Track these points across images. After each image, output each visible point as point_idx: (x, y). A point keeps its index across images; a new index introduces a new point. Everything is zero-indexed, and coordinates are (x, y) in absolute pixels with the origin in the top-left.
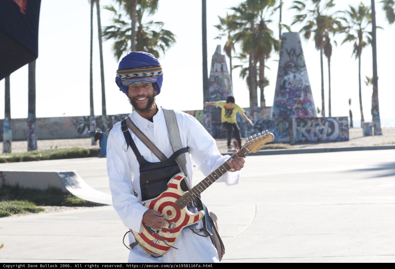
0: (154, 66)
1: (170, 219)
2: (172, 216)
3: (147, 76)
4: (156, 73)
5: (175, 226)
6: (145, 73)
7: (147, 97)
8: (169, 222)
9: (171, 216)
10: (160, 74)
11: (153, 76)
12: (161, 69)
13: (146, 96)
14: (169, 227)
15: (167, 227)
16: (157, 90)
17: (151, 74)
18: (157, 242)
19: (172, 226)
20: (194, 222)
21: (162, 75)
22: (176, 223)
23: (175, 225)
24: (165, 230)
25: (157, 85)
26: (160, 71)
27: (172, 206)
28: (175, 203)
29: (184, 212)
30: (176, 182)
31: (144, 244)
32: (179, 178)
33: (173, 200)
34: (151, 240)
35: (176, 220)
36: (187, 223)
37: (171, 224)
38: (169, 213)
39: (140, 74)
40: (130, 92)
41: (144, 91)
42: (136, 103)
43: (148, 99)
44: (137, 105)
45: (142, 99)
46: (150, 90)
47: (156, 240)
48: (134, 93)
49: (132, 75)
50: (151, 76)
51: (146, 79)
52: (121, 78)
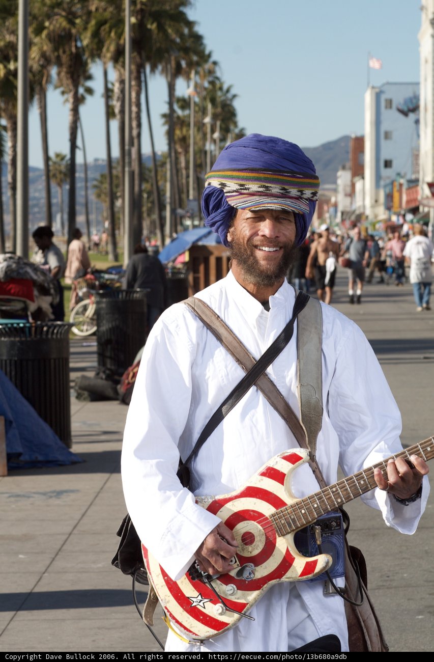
0: (306, 175)
1: (246, 555)
2: (253, 549)
3: (291, 194)
4: (307, 193)
5: (252, 576)
6: (286, 187)
7: (281, 248)
8: (243, 560)
9: (250, 548)
10: (315, 198)
13: (280, 244)
14: (240, 573)
15: (233, 573)
17: (299, 194)
18: (201, 604)
19: (246, 574)
20: (302, 575)
22: (258, 568)
23: (253, 572)
24: (225, 578)
26: (317, 190)
27: (259, 523)
28: (267, 519)
29: (284, 544)
30: (284, 467)
31: (168, 602)
32: (293, 459)
33: (267, 509)
34: (187, 595)
35: (258, 560)
36: (284, 574)
37: (246, 566)
38: (248, 538)
39: (276, 189)
40: (242, 227)
41: (279, 232)
42: (255, 258)
43: (283, 250)
44: (256, 261)
45: (272, 249)
46: (289, 232)
47: (200, 598)
48: (254, 231)
49: (254, 187)
50: (298, 198)
51: (288, 202)
52: (225, 191)
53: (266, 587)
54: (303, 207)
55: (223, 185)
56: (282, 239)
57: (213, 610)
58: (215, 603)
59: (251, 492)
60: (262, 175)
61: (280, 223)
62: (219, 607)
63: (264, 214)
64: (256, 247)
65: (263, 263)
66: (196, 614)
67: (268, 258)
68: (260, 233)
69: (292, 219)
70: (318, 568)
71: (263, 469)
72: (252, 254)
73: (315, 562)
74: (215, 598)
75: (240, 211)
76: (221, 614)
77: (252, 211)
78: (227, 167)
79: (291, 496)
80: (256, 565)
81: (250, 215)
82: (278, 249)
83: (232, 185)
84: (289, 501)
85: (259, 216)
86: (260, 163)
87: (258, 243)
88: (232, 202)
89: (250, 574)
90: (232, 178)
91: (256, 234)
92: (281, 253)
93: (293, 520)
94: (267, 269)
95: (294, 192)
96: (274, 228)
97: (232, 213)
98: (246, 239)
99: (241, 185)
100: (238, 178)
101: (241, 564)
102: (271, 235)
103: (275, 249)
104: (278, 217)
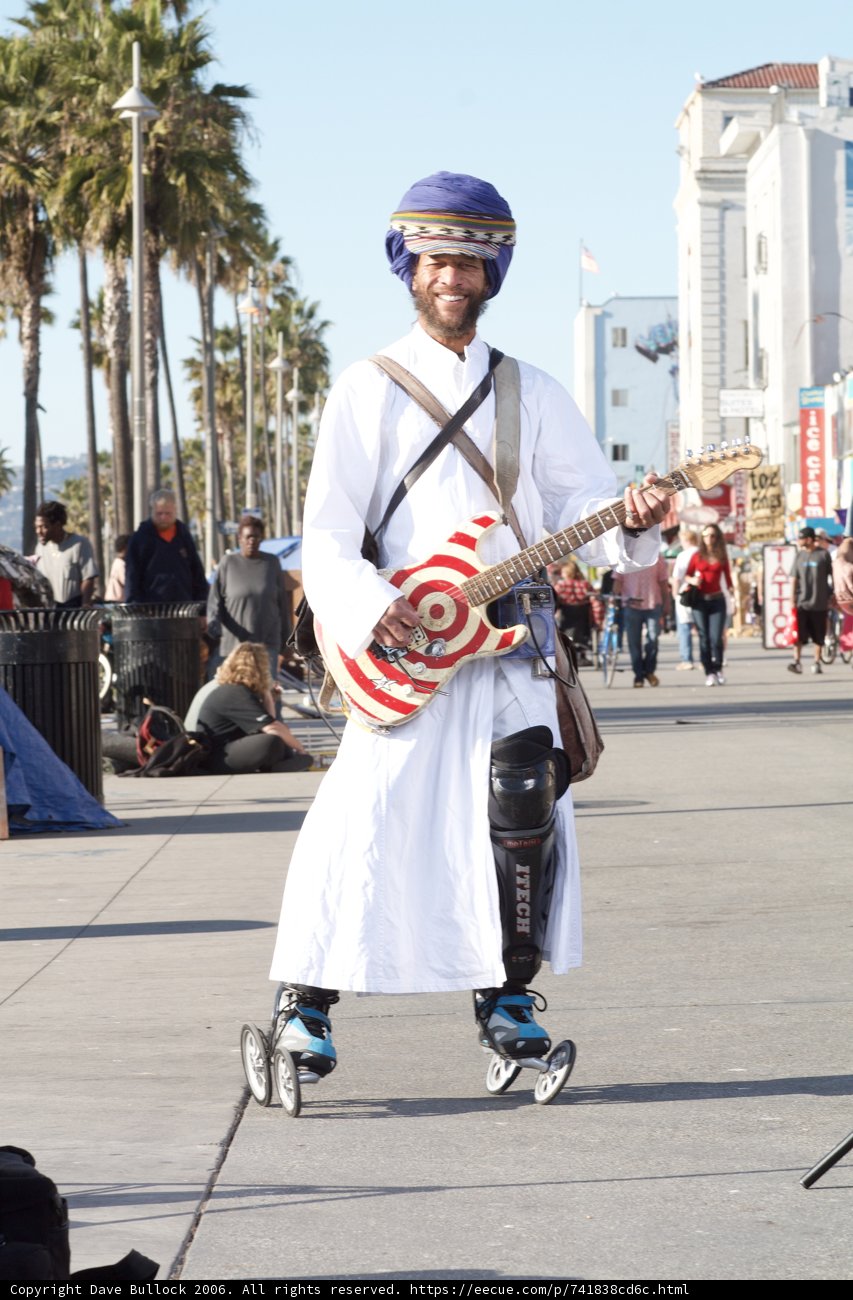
0: (496, 217)
1: (435, 629)
2: (443, 623)
3: (476, 238)
4: (498, 237)
5: (443, 651)
6: (471, 230)
7: (466, 296)
8: (433, 636)
9: (439, 622)
10: (508, 242)
11: (490, 242)
12: (513, 228)
13: (465, 292)
14: (429, 650)
15: (421, 651)
16: (493, 282)
17: (487, 237)
18: (386, 686)
19: (435, 649)
20: (499, 647)
21: (513, 245)
22: (448, 643)
23: (444, 648)
24: (414, 657)
25: (497, 269)
26: (511, 233)
27: (447, 593)
28: (457, 588)
29: (478, 614)
30: (476, 531)
31: (349, 686)
32: (485, 522)
33: (457, 578)
34: (370, 677)
35: (449, 634)
36: (478, 648)
37: (435, 642)
38: (437, 611)
39: (458, 232)
40: (424, 273)
41: (461, 279)
42: (435, 306)
43: (467, 300)
44: (436, 312)
45: (453, 298)
46: (476, 279)
47: (385, 679)
48: (432, 278)
49: (435, 230)
50: (485, 242)
51: (472, 246)
52: (405, 234)
53: (459, 663)
54: (491, 253)
55: (403, 228)
56: (466, 286)
57: (401, 692)
58: (401, 683)
59: (438, 561)
60: (443, 217)
61: (463, 269)
62: (408, 688)
63: (445, 260)
64: (437, 295)
65: (444, 314)
66: (381, 697)
67: (451, 309)
68: (440, 280)
69: (480, 265)
70: (516, 640)
71: (451, 534)
72: (433, 303)
73: (513, 633)
74: (402, 678)
75: (422, 257)
76: (409, 696)
77: (433, 257)
78: (408, 209)
79: (483, 563)
80: (447, 640)
81: (432, 261)
82: (461, 298)
83: (412, 228)
84: (482, 568)
85: (440, 261)
86: (444, 204)
87: (438, 291)
88: (412, 247)
89: (440, 650)
90: (412, 220)
91: (435, 281)
92: (466, 303)
93: (487, 587)
94: (449, 321)
95: (480, 235)
96: (455, 275)
97: (414, 259)
98: (426, 287)
99: (422, 228)
100: (419, 220)
101: (430, 640)
102: (452, 283)
103: (457, 298)
104: (461, 263)
